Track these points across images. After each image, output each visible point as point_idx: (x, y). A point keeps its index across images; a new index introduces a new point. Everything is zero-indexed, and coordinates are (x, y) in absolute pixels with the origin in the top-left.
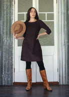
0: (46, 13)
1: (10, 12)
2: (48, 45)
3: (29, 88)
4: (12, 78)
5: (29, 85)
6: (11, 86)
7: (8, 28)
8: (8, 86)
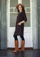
1: (6, 7)
4: (6, 45)
6: (6, 50)
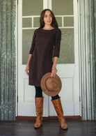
0: (63, 16)
1: (12, 15)
2: (65, 63)
3: (39, 124)
4: (14, 110)
5: (38, 120)
6: (13, 121)
7: (9, 39)
8: (9, 122)
